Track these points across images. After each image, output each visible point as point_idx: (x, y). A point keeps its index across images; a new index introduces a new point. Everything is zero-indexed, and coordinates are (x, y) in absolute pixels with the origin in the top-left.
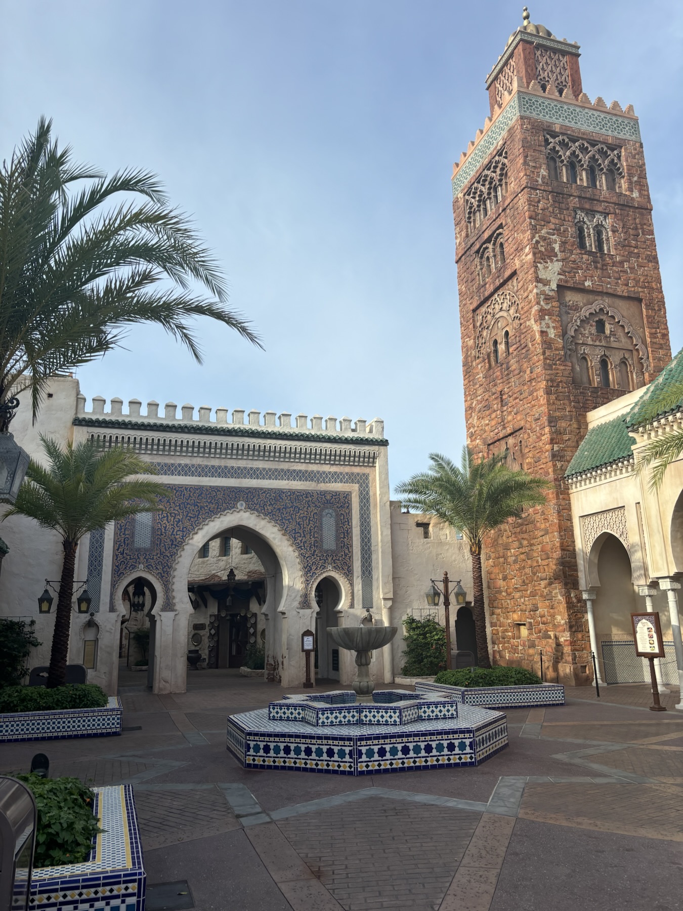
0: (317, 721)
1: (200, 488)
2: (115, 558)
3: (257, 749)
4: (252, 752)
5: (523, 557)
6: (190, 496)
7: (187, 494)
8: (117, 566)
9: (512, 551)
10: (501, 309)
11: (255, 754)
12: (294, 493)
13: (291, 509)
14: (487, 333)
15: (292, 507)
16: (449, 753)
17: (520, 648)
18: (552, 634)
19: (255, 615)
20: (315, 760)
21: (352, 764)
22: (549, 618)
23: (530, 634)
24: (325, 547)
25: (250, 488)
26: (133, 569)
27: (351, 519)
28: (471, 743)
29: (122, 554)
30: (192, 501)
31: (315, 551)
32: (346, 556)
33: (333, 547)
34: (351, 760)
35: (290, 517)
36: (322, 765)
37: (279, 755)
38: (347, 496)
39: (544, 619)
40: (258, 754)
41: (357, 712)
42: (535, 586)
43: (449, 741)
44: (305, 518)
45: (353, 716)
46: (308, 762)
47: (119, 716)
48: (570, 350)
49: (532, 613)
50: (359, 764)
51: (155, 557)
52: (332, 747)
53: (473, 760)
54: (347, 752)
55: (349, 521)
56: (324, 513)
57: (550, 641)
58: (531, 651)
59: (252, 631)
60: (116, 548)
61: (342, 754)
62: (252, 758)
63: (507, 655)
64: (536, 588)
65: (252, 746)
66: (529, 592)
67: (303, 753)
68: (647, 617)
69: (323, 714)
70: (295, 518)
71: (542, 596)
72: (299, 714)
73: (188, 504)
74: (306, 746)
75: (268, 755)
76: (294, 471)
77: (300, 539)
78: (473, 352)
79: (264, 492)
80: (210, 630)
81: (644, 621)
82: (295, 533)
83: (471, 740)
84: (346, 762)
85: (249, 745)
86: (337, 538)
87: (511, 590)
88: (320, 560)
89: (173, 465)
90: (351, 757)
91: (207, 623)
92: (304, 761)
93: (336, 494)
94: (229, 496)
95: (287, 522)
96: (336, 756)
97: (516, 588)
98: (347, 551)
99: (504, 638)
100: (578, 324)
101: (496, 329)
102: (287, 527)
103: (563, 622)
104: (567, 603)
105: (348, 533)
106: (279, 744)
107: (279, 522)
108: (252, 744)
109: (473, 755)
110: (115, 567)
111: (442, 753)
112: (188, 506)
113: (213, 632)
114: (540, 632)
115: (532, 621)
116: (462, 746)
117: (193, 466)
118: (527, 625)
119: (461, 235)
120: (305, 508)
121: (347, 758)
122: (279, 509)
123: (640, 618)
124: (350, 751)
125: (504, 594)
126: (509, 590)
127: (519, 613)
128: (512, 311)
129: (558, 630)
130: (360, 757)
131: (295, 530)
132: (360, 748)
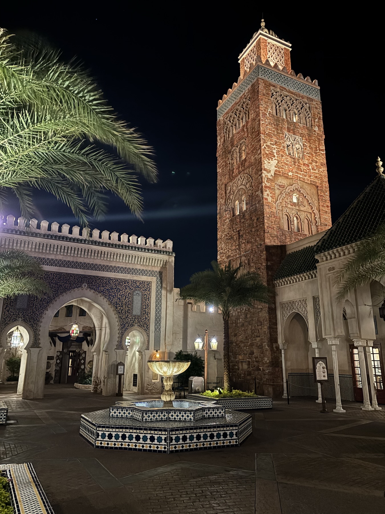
0: (143, 418)
1: (60, 274)
2: (3, 313)
3: (103, 436)
4: (100, 438)
5: (246, 324)
6: (53, 278)
7: (52, 276)
8: (4, 319)
9: (241, 320)
10: (242, 184)
11: (102, 439)
12: (117, 280)
13: (115, 290)
14: (233, 197)
15: (116, 288)
16: (224, 439)
17: (242, 375)
18: (261, 368)
19: (85, 352)
20: (142, 443)
21: (166, 446)
22: (260, 359)
23: (249, 368)
24: (134, 313)
25: (91, 276)
26: (15, 321)
27: (151, 297)
28: (236, 433)
29: (8, 311)
30: (54, 281)
31: (128, 315)
32: (146, 319)
33: (139, 314)
34: (166, 444)
35: (114, 295)
36: (147, 447)
37: (118, 441)
38: (149, 283)
39: (257, 359)
40: (104, 440)
41: (167, 413)
42: (253, 340)
43: (224, 432)
44: (123, 296)
45: (164, 416)
46: (137, 444)
47: (5, 414)
48: (279, 210)
49: (250, 356)
50: (170, 446)
51: (29, 314)
52: (154, 435)
53: (237, 443)
54: (163, 438)
55: (149, 299)
56: (135, 293)
57: (260, 372)
58: (248, 377)
59: (82, 361)
60: (4, 308)
61: (160, 440)
62: (100, 442)
63: (234, 379)
64: (254, 342)
65: (100, 434)
66: (249, 343)
67: (134, 439)
68: (322, 360)
69: (146, 414)
70: (117, 295)
71: (256, 346)
72: (129, 413)
73: (52, 283)
74: (137, 434)
75: (111, 440)
76: (119, 267)
77: (120, 308)
78: (224, 207)
79: (99, 279)
80: (57, 360)
81: (320, 362)
82: (117, 304)
83: (236, 431)
84: (162, 445)
85: (98, 433)
86: (142, 308)
87: (239, 342)
88: (131, 321)
89: (44, 258)
90: (165, 442)
91: (55, 356)
92: (134, 444)
93: (143, 282)
94: (77, 280)
95: (112, 297)
96: (156, 441)
97: (242, 341)
98: (147, 316)
99: (233, 370)
100: (284, 196)
101: (238, 195)
102: (112, 300)
103: (268, 361)
104: (271, 351)
105: (148, 306)
106: (118, 433)
107: (107, 297)
108: (100, 433)
109: (237, 440)
110: (3, 319)
111: (220, 439)
112: (52, 284)
113: (58, 361)
114: (254, 367)
115: (250, 360)
116: (231, 435)
117: (56, 260)
118: (247, 363)
119: (220, 141)
120: (124, 290)
121: (163, 442)
122: (108, 289)
123: (318, 360)
124: (165, 438)
125: (234, 344)
126: (237, 342)
127: (243, 355)
128: (247, 186)
129: (265, 366)
130: (171, 442)
131: (117, 302)
132: (171, 436)
